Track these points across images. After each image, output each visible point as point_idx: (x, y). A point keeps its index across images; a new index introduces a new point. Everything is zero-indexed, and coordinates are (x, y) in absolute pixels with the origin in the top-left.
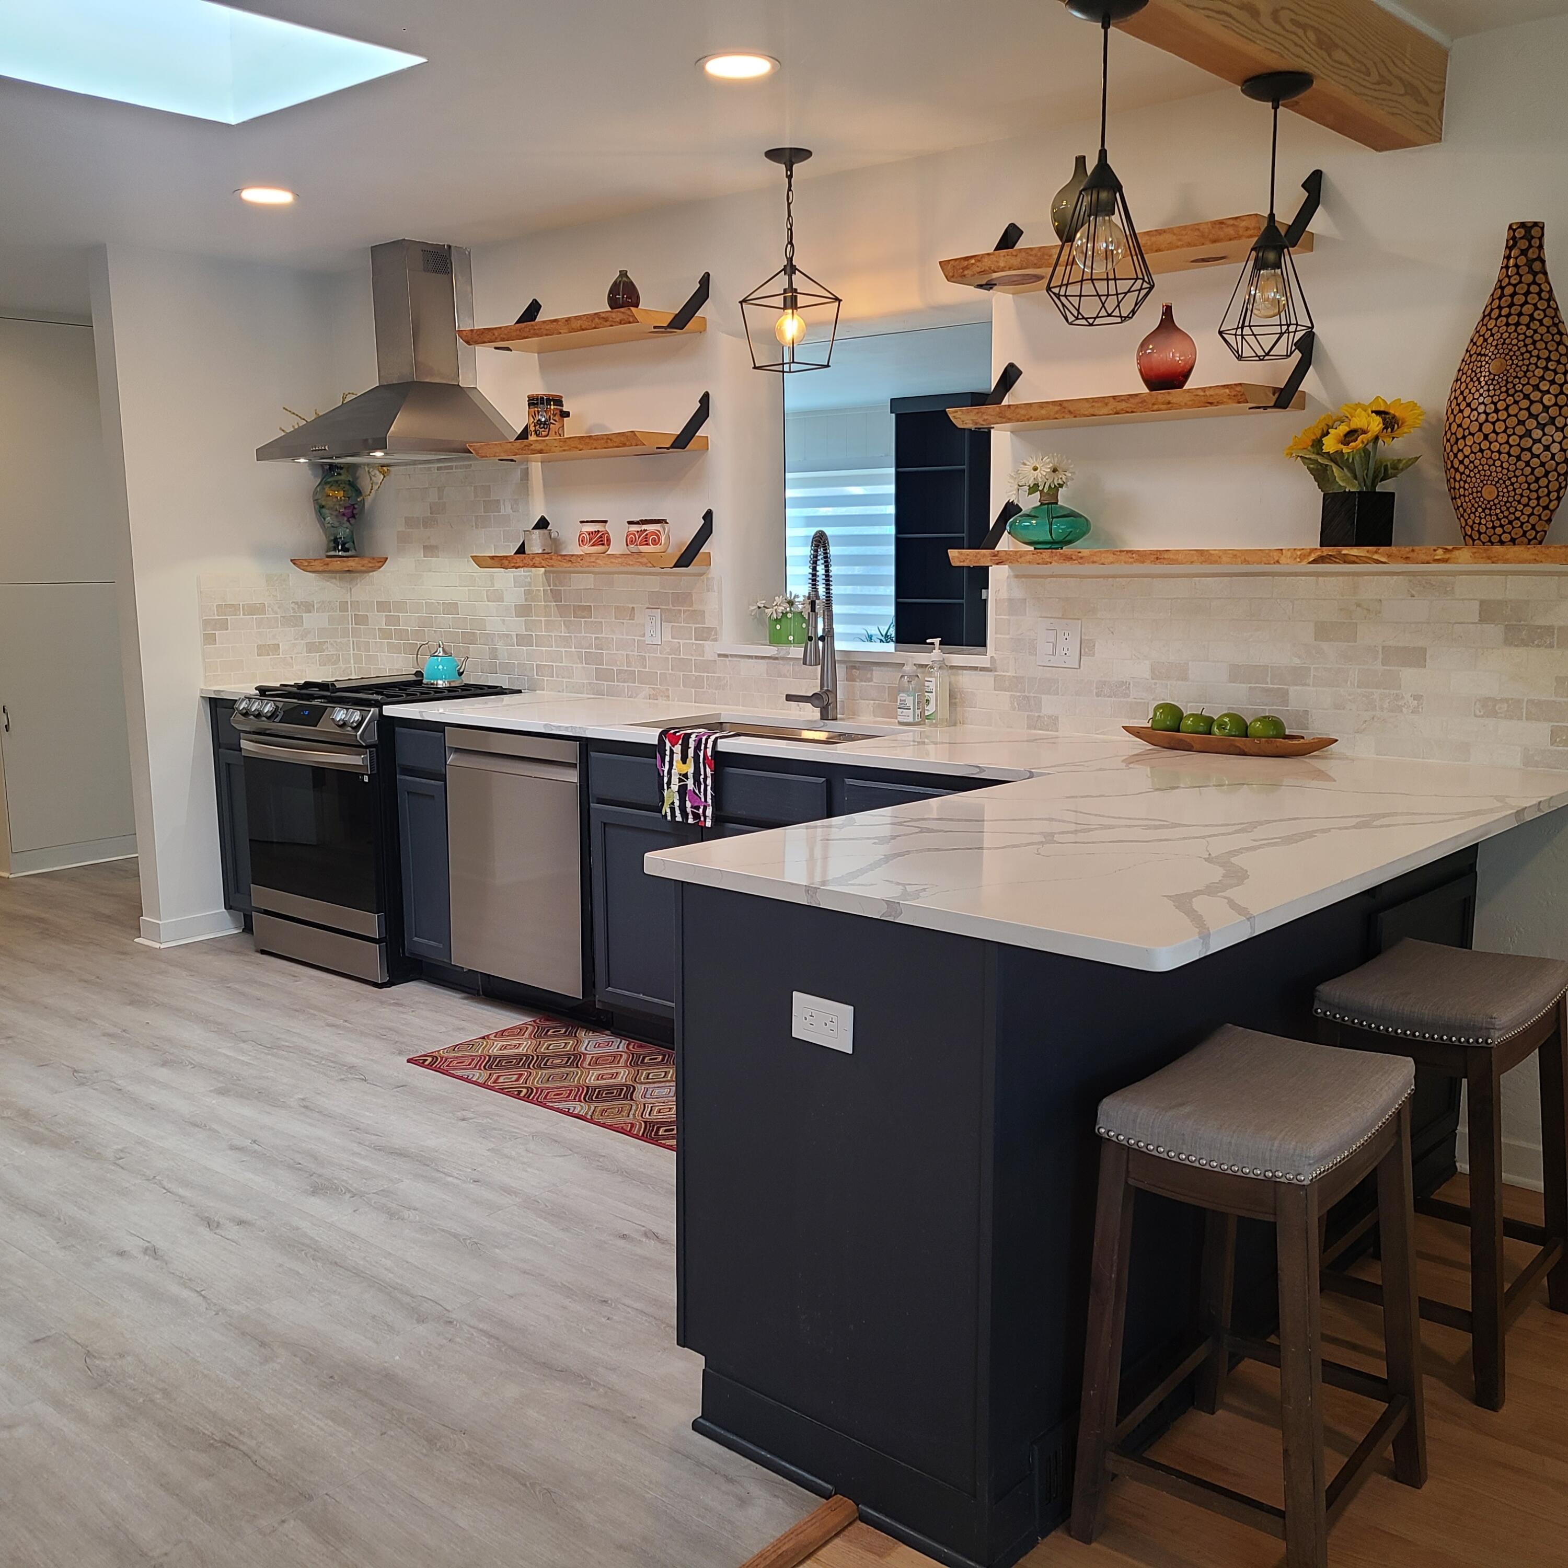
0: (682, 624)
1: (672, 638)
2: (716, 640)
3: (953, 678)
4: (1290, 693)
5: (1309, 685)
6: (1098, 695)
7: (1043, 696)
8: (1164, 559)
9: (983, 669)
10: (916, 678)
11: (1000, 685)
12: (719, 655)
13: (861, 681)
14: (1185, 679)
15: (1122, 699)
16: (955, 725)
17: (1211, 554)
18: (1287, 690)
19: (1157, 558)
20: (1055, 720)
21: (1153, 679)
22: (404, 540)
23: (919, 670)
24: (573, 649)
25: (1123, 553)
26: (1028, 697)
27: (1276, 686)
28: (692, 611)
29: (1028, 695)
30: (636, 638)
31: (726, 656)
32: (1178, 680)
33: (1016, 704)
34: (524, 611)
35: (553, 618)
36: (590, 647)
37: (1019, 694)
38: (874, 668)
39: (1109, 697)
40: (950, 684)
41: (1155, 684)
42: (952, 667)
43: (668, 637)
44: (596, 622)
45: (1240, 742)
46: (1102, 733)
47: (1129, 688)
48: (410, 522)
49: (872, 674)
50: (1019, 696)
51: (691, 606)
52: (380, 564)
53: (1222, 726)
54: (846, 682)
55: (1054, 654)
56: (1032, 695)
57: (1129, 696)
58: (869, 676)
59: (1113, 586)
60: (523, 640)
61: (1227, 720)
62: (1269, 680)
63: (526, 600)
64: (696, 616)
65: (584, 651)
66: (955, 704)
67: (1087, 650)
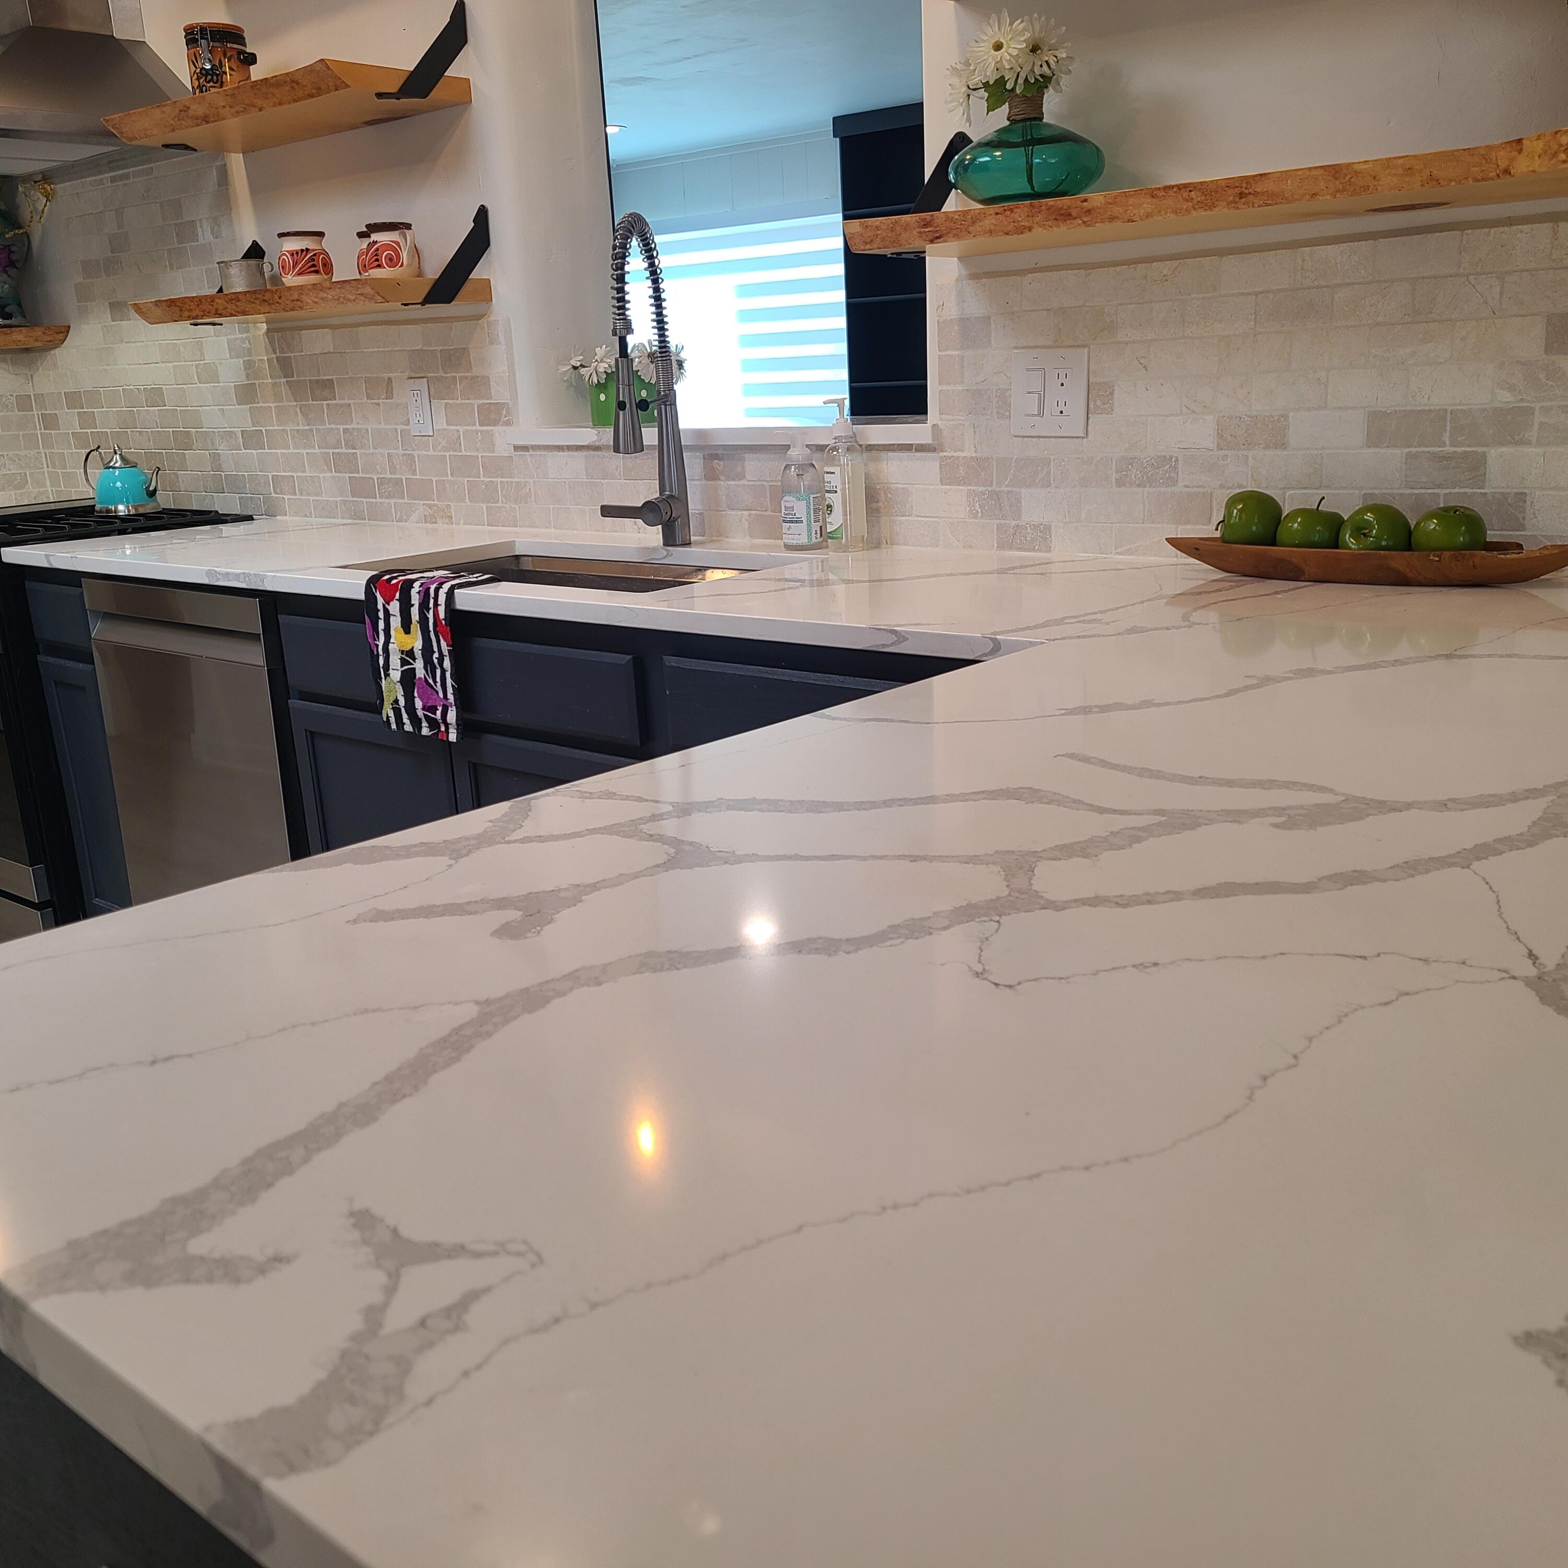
0: (459, 401)
1: (448, 424)
2: (508, 423)
3: (872, 467)
4: (1489, 462)
5: (1529, 443)
6: (1120, 483)
7: (1023, 491)
8: (1256, 194)
9: (921, 448)
10: (811, 470)
11: (949, 477)
12: (517, 448)
13: (728, 478)
14: (1283, 445)
15: (1163, 489)
16: (878, 546)
17: (1357, 173)
18: (1484, 455)
19: (1241, 195)
20: (1045, 530)
21: (1220, 448)
22: (84, 295)
23: (818, 455)
24: (317, 450)
25: (1171, 193)
26: (997, 494)
27: (1460, 450)
28: (473, 378)
29: (997, 490)
30: (399, 428)
31: (525, 448)
32: (1267, 447)
33: (977, 505)
34: (247, 394)
35: (285, 403)
36: (338, 445)
37: (981, 489)
38: (747, 456)
39: (1139, 486)
40: (867, 476)
41: (1225, 457)
42: (870, 448)
43: (441, 423)
44: (341, 405)
45: (1399, 561)
46: (1130, 552)
47: (1175, 467)
48: (89, 268)
49: (744, 468)
50: (983, 493)
51: (469, 369)
52: (61, 336)
53: (1360, 531)
54: (704, 482)
55: (1040, 414)
56: (1004, 489)
57: (1175, 483)
58: (739, 469)
59: (1146, 277)
60: (252, 439)
61: (1369, 516)
62: (1446, 438)
63: (248, 377)
64: (479, 385)
65: (331, 451)
66: (877, 510)
67: (1098, 403)
